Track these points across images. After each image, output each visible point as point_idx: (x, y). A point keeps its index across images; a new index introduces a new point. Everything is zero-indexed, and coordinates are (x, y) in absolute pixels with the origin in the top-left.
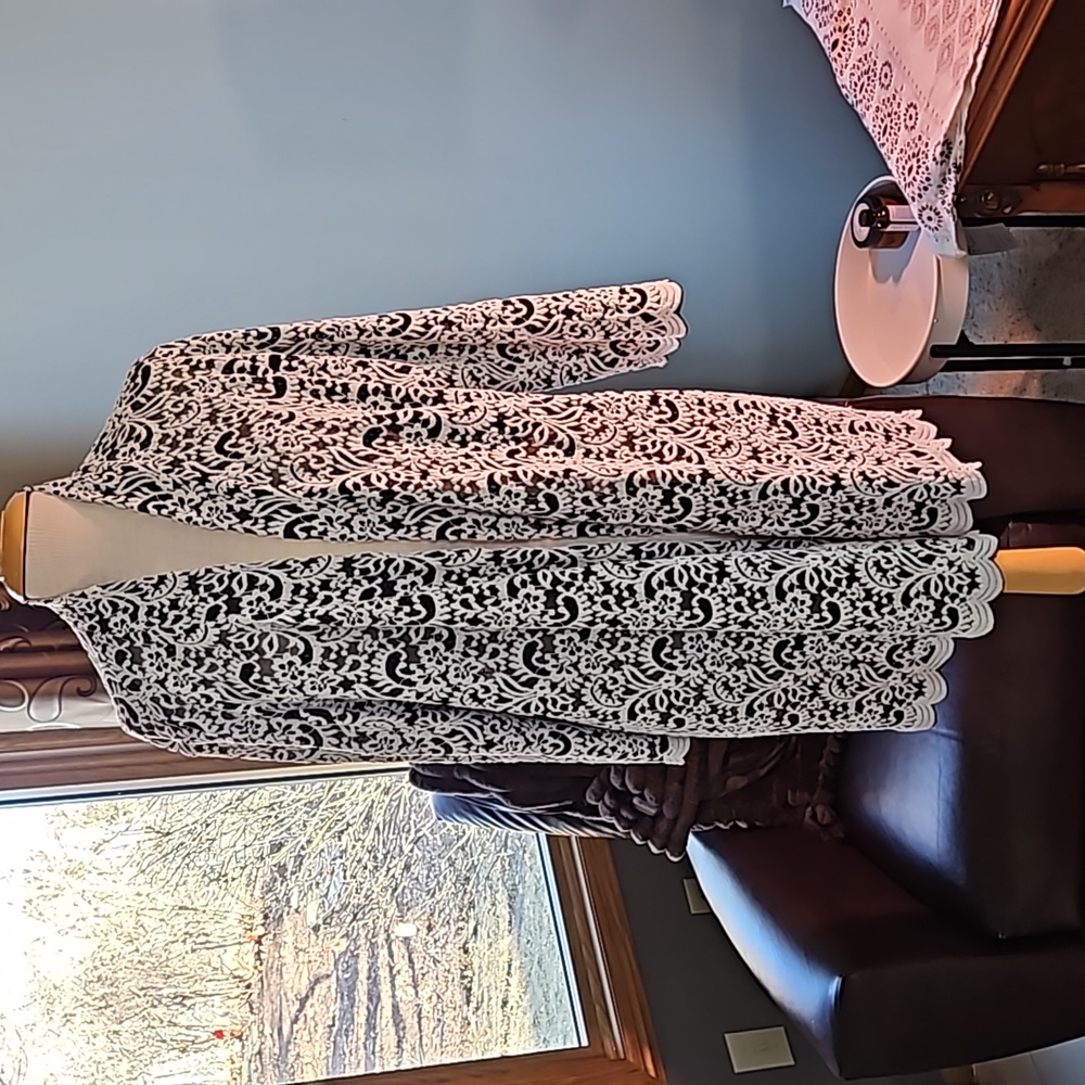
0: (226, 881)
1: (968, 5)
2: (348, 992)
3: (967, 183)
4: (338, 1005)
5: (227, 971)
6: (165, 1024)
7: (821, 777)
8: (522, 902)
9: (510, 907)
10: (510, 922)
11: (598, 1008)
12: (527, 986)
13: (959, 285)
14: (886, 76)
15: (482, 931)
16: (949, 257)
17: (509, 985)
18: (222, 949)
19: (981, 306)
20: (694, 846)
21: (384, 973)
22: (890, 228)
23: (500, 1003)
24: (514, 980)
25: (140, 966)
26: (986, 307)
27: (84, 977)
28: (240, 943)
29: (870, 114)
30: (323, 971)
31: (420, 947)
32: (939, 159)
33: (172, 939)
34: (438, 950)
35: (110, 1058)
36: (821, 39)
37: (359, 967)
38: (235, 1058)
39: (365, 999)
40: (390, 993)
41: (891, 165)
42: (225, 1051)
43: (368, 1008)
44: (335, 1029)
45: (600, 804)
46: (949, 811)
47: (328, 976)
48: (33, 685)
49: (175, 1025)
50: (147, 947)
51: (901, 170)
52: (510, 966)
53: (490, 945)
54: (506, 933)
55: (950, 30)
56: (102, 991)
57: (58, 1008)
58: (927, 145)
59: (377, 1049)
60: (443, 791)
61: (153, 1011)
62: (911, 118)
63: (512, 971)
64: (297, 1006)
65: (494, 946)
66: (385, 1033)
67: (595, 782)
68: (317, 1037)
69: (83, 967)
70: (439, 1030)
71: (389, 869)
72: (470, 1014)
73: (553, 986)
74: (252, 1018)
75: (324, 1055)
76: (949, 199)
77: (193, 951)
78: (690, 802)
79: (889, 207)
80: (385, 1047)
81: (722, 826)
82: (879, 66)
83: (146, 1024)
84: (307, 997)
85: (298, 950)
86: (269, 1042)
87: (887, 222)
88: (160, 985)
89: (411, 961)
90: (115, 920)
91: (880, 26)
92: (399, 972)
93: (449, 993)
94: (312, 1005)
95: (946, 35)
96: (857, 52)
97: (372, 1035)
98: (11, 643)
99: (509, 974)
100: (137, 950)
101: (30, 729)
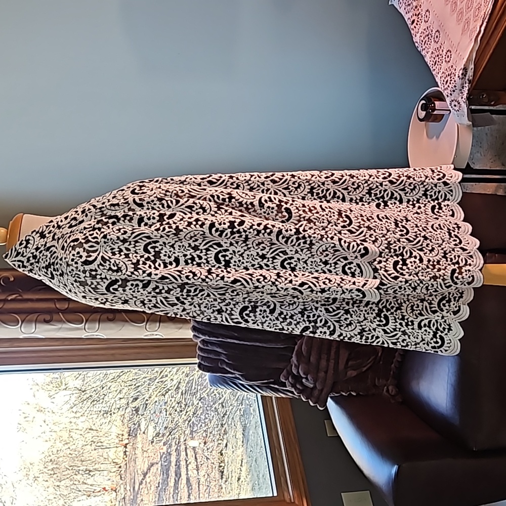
0: (111, 414)
1: (478, 2)
2: (166, 471)
3: (474, 89)
4: (161, 477)
5: (110, 460)
6: (81, 483)
7: (392, 373)
8: (249, 432)
9: (243, 434)
10: (243, 442)
11: (282, 478)
12: (249, 471)
13: (468, 140)
14: (437, 37)
15: (229, 445)
16: (463, 125)
17: (241, 471)
18: (108, 450)
19: (477, 154)
20: (330, 403)
21: (183, 463)
22: (435, 112)
23: (237, 479)
24: (244, 469)
25: (70, 456)
26: (479, 155)
27: (44, 460)
28: (117, 447)
29: (428, 55)
30: (155, 461)
31: (200, 452)
32: (461, 77)
33: (85, 443)
34: (209, 453)
35: (55, 498)
36: (406, 20)
37: (172, 460)
38: (112, 500)
39: (174, 475)
40: (186, 473)
41: (438, 80)
42: (108, 497)
43: (175, 479)
44: (159, 488)
45: (287, 382)
46: (452, 389)
47: (157, 463)
48: (24, 316)
49: (85, 484)
50: (74, 447)
51: (442, 82)
52: (242, 462)
53: (233, 452)
54: (241, 446)
55: (468, 14)
56: (52, 467)
57: (31, 473)
58: (455, 70)
59: (179, 498)
60: (213, 373)
61: (75, 476)
62: (448, 57)
63: (243, 464)
64: (142, 477)
65: (235, 452)
66: (182, 491)
67: (285, 371)
68: (151, 492)
69: (44, 455)
70: (208, 490)
71: (187, 412)
72: (222, 484)
73: (262, 472)
74: (121, 482)
75: (154, 500)
76: (465, 96)
77: (95, 450)
78: (329, 382)
79: (436, 102)
80: (183, 497)
81: (344, 394)
82: (434, 32)
83: (72, 483)
84: (147, 473)
85: (144, 451)
86: (129, 493)
87: (434, 110)
88: (79, 465)
89: (196, 458)
90: (59, 434)
91: (435, 13)
92: (190, 463)
93: (213, 474)
94: (149, 477)
95: (467, 17)
96: (423, 26)
97: (177, 491)
98: (14, 296)
99: (241, 465)
100: (69, 448)
101: (21, 337)
